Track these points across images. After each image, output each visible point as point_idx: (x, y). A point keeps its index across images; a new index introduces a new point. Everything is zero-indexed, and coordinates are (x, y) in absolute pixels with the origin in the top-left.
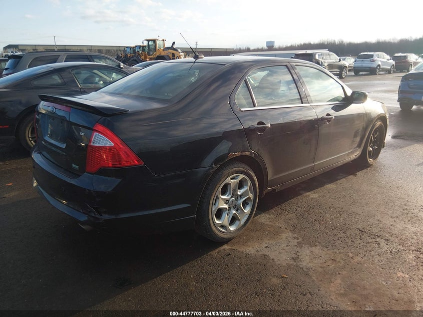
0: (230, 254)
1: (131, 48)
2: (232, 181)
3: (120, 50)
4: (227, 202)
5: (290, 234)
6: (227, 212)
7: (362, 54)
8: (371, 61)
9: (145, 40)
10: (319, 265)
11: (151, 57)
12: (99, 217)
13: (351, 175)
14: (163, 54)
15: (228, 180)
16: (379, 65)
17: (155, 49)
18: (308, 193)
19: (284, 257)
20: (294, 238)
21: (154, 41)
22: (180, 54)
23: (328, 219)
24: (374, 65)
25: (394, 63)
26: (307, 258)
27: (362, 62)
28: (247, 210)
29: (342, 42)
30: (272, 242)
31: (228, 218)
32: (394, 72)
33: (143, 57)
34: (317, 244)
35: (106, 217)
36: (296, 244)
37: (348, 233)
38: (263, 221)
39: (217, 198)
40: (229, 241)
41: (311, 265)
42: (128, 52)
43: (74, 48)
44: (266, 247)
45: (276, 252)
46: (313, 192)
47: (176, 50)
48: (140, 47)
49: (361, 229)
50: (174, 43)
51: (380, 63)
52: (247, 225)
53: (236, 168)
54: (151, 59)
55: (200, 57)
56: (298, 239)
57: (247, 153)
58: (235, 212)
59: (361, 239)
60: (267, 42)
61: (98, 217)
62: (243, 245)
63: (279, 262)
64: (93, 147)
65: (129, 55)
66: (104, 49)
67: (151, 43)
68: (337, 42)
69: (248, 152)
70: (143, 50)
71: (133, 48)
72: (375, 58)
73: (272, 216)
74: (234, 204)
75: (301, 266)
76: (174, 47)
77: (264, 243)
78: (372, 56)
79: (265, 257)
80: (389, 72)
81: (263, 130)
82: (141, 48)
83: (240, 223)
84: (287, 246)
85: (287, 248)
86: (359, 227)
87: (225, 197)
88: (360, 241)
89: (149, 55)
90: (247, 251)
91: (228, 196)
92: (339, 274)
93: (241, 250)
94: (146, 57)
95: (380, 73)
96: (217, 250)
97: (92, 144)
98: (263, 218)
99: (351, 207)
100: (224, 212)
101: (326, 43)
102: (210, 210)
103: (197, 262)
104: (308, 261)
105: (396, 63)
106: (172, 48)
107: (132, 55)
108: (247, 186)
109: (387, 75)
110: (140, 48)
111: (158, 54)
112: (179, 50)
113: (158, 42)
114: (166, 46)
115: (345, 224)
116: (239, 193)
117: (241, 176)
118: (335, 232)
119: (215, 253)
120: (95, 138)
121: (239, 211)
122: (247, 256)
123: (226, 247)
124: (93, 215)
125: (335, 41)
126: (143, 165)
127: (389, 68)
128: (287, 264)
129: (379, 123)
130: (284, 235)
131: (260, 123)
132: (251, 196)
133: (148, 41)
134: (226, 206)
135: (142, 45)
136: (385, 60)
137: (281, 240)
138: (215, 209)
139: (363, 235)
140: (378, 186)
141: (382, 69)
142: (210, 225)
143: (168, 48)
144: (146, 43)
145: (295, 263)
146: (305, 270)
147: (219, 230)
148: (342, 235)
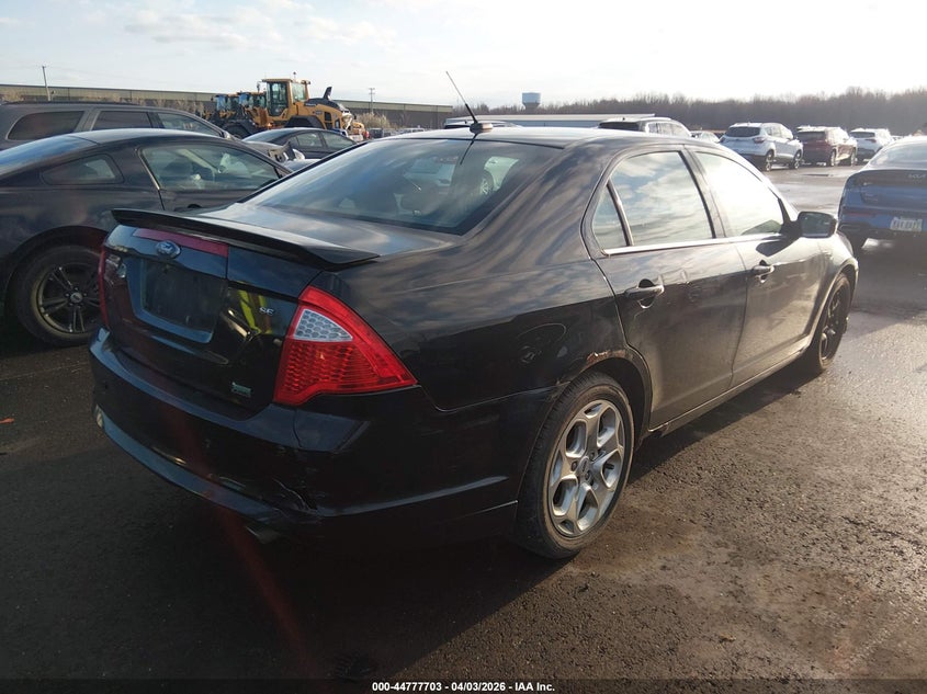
0: (587, 588)
1: (227, 97)
2: (589, 417)
3: (197, 103)
4: (574, 464)
5: (705, 533)
6: (575, 488)
7: (736, 125)
8: (756, 142)
9: (264, 81)
10: (793, 606)
11: (276, 118)
12: (310, 511)
13: (789, 393)
14: (304, 113)
15: (581, 417)
16: (772, 151)
17: (285, 102)
18: (711, 437)
19: (711, 592)
20: (718, 544)
21: (284, 84)
22: (344, 114)
23: (775, 498)
24: (762, 151)
25: (801, 146)
26: (761, 591)
27: (737, 144)
28: (611, 482)
29: (682, 99)
30: (672, 555)
31: (577, 503)
32: (801, 166)
33: (258, 119)
34: (773, 556)
35: (326, 512)
36: (726, 559)
37: (828, 527)
38: (635, 504)
39: (560, 457)
40: (574, 556)
41: (774, 607)
42: (221, 107)
43: (90, 95)
44: (664, 568)
45: (689, 579)
46: (720, 433)
47: (333, 104)
48: (249, 95)
49: (853, 518)
50: (329, 90)
51: (773, 146)
52: (611, 516)
53: (597, 388)
54: (276, 125)
55: (485, 127)
56: (727, 547)
57: (620, 353)
58: (588, 488)
59: (861, 543)
60: (524, 94)
61: (308, 512)
62: (609, 563)
63: (703, 604)
64: (298, 343)
65: (222, 114)
66: (161, 97)
67: (276, 88)
68: (671, 99)
69: (623, 348)
70: (257, 103)
71: (233, 97)
72: (764, 135)
73: (653, 493)
74: (587, 469)
75: (755, 612)
76: (330, 98)
77: (655, 558)
78: (757, 131)
79: (668, 590)
80: (790, 165)
81: (649, 298)
82: (251, 98)
83: (598, 511)
84: (709, 564)
85: (709, 569)
86: (846, 513)
87: (572, 454)
88: (859, 548)
89: (272, 114)
90: (624, 578)
91: (578, 452)
92: (843, 626)
93: (610, 576)
94: (264, 120)
95: (773, 167)
96: (554, 578)
97: (296, 337)
98: (635, 499)
99: (813, 467)
100: (570, 489)
101: (648, 101)
102: (545, 487)
103: (514, 608)
104: (766, 599)
105: (805, 146)
106: (325, 100)
107: (229, 113)
108: (614, 426)
109: (788, 172)
110: (248, 99)
111: (292, 112)
112: (341, 106)
113: (291, 86)
114: (311, 96)
115: (816, 509)
116: (599, 445)
117: (606, 405)
118: (800, 526)
119: (551, 583)
120: (302, 322)
121: (596, 486)
122: (626, 589)
123: (571, 569)
124: (297, 508)
125: (666, 96)
126: (415, 386)
127: (792, 156)
128: (722, 607)
129: (843, 280)
130: (692, 536)
131: (645, 283)
132: (620, 449)
133: (271, 83)
134: (573, 476)
135: (254, 90)
136: (784, 141)
137: (690, 550)
138: (553, 483)
139: (860, 531)
140: (853, 419)
141: (777, 158)
142: (544, 522)
143: (316, 101)
144: (264, 88)
145: (740, 605)
146: (767, 620)
147: (559, 532)
148: (817, 533)
